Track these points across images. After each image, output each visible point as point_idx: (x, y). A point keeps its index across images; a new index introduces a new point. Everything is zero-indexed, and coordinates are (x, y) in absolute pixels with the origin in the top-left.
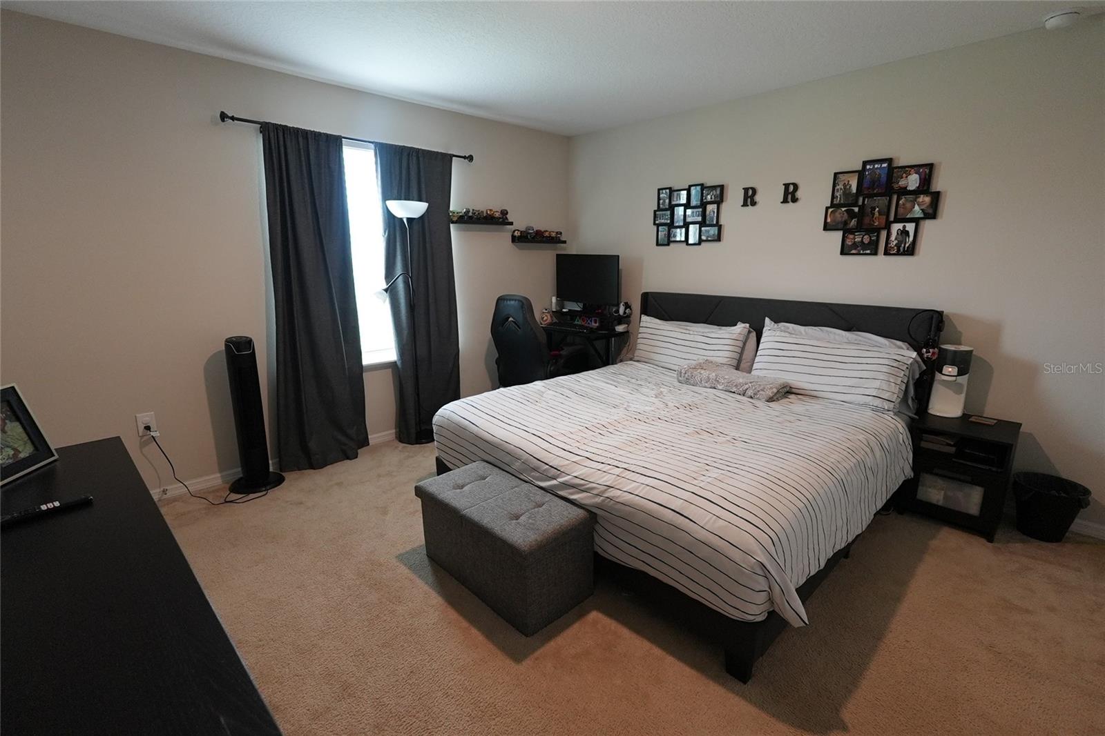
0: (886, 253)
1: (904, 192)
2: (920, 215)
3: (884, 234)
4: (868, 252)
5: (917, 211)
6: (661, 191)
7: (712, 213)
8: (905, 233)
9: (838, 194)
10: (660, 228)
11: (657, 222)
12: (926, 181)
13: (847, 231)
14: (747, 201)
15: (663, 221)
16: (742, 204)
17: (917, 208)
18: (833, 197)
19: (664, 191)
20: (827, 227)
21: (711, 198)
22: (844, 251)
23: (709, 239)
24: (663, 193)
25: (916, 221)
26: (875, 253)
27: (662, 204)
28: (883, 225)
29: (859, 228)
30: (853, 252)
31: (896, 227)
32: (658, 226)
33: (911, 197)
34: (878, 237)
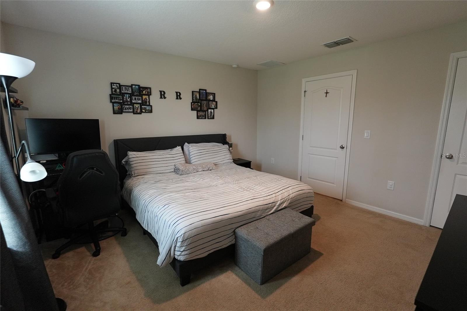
0: (208, 118)
1: (210, 100)
2: (214, 107)
3: (207, 112)
4: (204, 118)
5: (213, 107)
6: (113, 84)
7: (146, 100)
8: (211, 112)
9: (194, 98)
10: (115, 104)
11: (112, 101)
12: (214, 97)
13: (198, 111)
14: (162, 96)
15: (117, 101)
16: (160, 97)
17: (213, 105)
18: (193, 99)
19: (115, 85)
20: (192, 109)
21: (146, 93)
22: (198, 118)
23: (147, 111)
24: (114, 86)
25: (213, 109)
26: (205, 118)
27: (114, 91)
28: (206, 110)
29: (201, 110)
30: (200, 118)
31: (209, 110)
32: (113, 103)
33: (212, 102)
34: (206, 113)
